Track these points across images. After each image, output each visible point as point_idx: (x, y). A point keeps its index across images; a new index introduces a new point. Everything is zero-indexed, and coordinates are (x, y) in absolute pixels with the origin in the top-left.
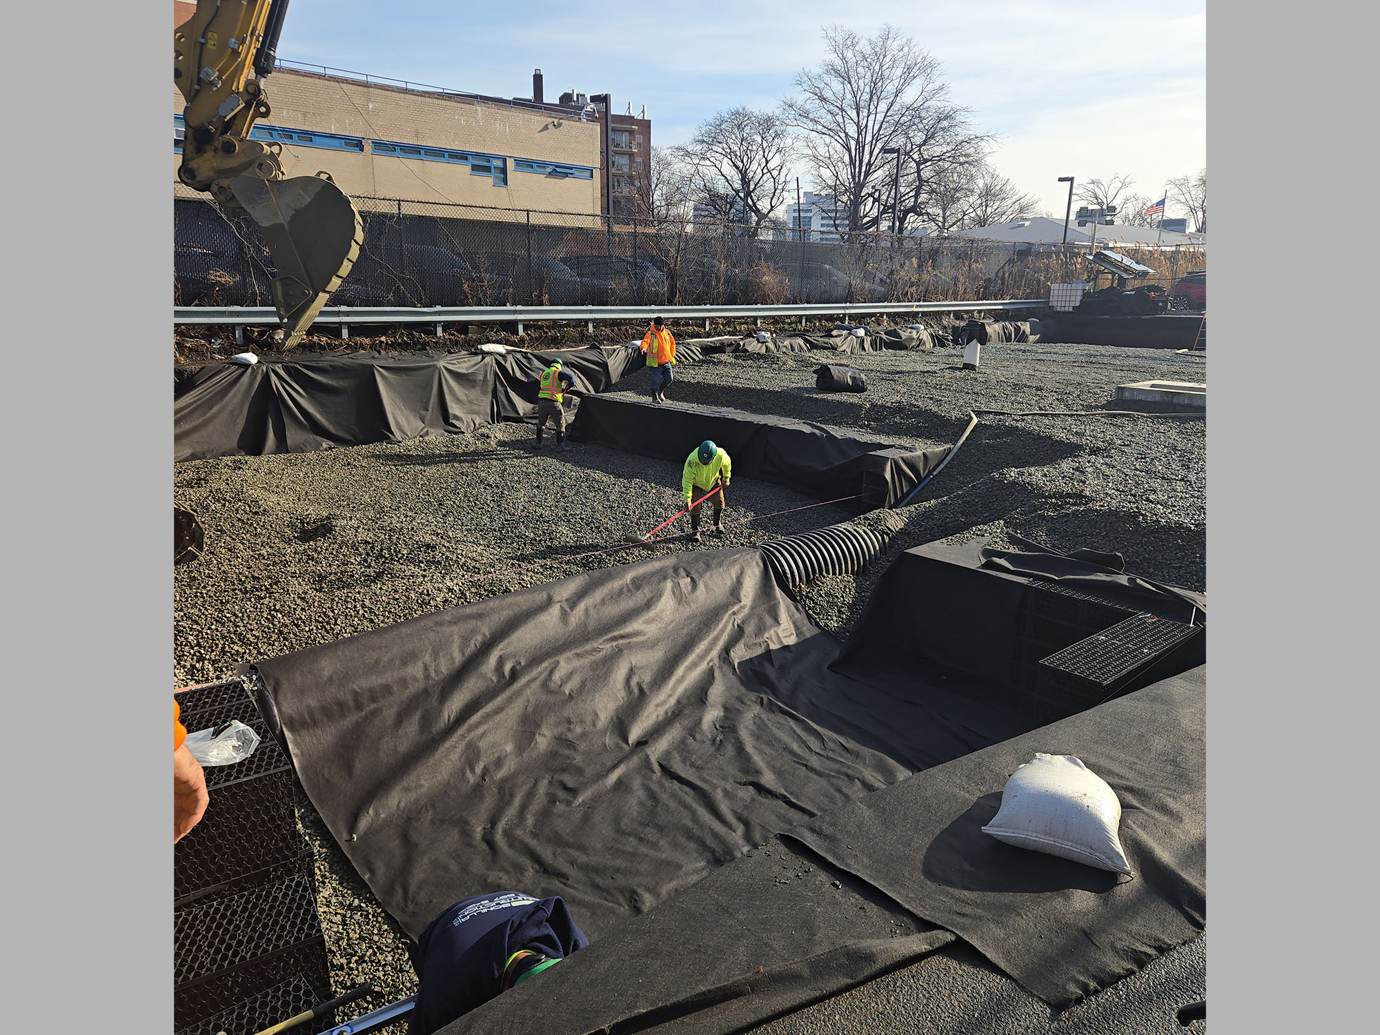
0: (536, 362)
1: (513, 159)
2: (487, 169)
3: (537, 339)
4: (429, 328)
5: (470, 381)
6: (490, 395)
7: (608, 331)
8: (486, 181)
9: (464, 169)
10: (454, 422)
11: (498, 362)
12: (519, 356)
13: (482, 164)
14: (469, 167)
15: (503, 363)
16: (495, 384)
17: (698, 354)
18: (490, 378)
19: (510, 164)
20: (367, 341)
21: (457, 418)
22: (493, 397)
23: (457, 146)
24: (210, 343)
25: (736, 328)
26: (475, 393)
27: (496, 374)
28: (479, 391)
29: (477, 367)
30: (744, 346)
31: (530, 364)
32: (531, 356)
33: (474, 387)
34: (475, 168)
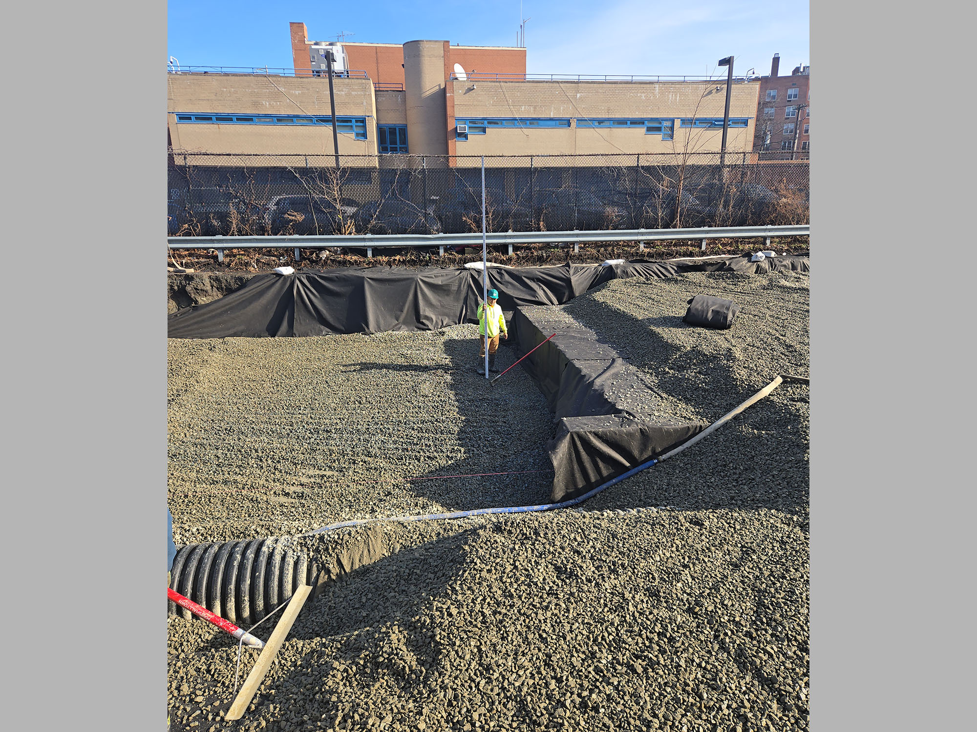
0: (507, 277)
1: (680, 120)
2: (658, 129)
3: (523, 258)
4: (434, 249)
5: (445, 290)
6: (462, 301)
7: (594, 251)
8: (658, 137)
9: (641, 131)
10: (424, 321)
11: (472, 277)
12: (494, 273)
13: (654, 126)
14: (645, 129)
15: (477, 277)
16: (467, 293)
17: (673, 272)
18: (464, 289)
19: (677, 123)
20: (385, 259)
21: (427, 318)
22: (464, 304)
23: (637, 115)
24: (279, 260)
25: (738, 247)
26: (448, 300)
27: (470, 286)
28: (452, 299)
29: (451, 280)
30: (729, 265)
31: (501, 278)
32: (503, 272)
33: (448, 295)
34: (649, 129)
